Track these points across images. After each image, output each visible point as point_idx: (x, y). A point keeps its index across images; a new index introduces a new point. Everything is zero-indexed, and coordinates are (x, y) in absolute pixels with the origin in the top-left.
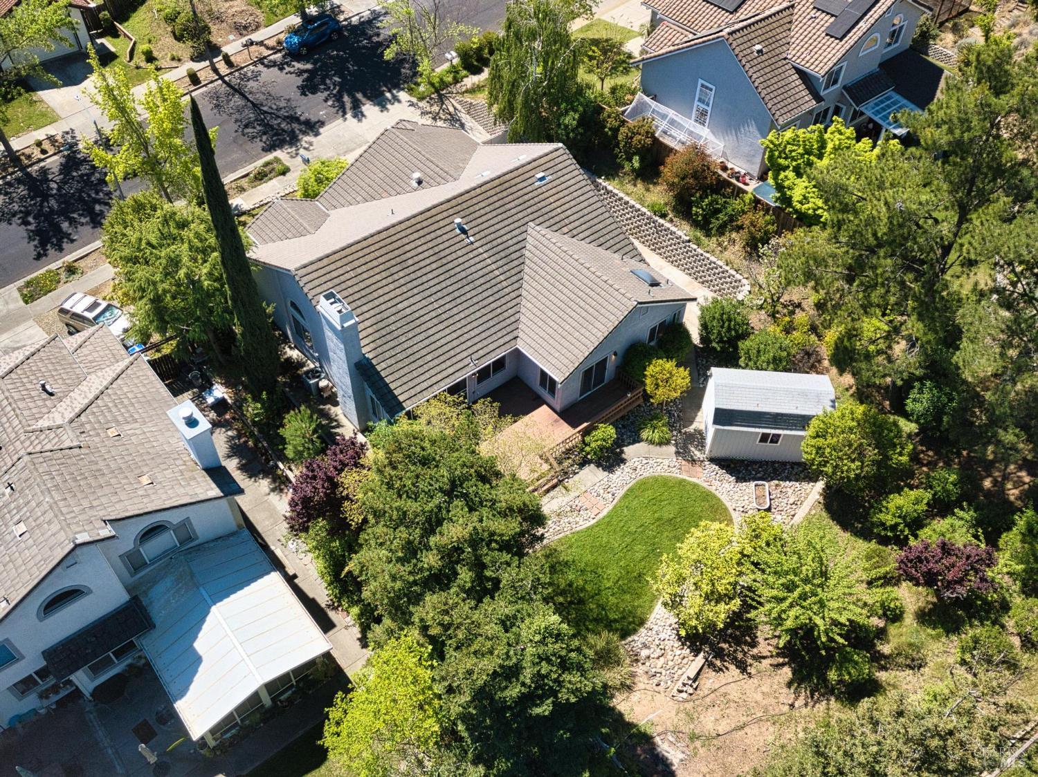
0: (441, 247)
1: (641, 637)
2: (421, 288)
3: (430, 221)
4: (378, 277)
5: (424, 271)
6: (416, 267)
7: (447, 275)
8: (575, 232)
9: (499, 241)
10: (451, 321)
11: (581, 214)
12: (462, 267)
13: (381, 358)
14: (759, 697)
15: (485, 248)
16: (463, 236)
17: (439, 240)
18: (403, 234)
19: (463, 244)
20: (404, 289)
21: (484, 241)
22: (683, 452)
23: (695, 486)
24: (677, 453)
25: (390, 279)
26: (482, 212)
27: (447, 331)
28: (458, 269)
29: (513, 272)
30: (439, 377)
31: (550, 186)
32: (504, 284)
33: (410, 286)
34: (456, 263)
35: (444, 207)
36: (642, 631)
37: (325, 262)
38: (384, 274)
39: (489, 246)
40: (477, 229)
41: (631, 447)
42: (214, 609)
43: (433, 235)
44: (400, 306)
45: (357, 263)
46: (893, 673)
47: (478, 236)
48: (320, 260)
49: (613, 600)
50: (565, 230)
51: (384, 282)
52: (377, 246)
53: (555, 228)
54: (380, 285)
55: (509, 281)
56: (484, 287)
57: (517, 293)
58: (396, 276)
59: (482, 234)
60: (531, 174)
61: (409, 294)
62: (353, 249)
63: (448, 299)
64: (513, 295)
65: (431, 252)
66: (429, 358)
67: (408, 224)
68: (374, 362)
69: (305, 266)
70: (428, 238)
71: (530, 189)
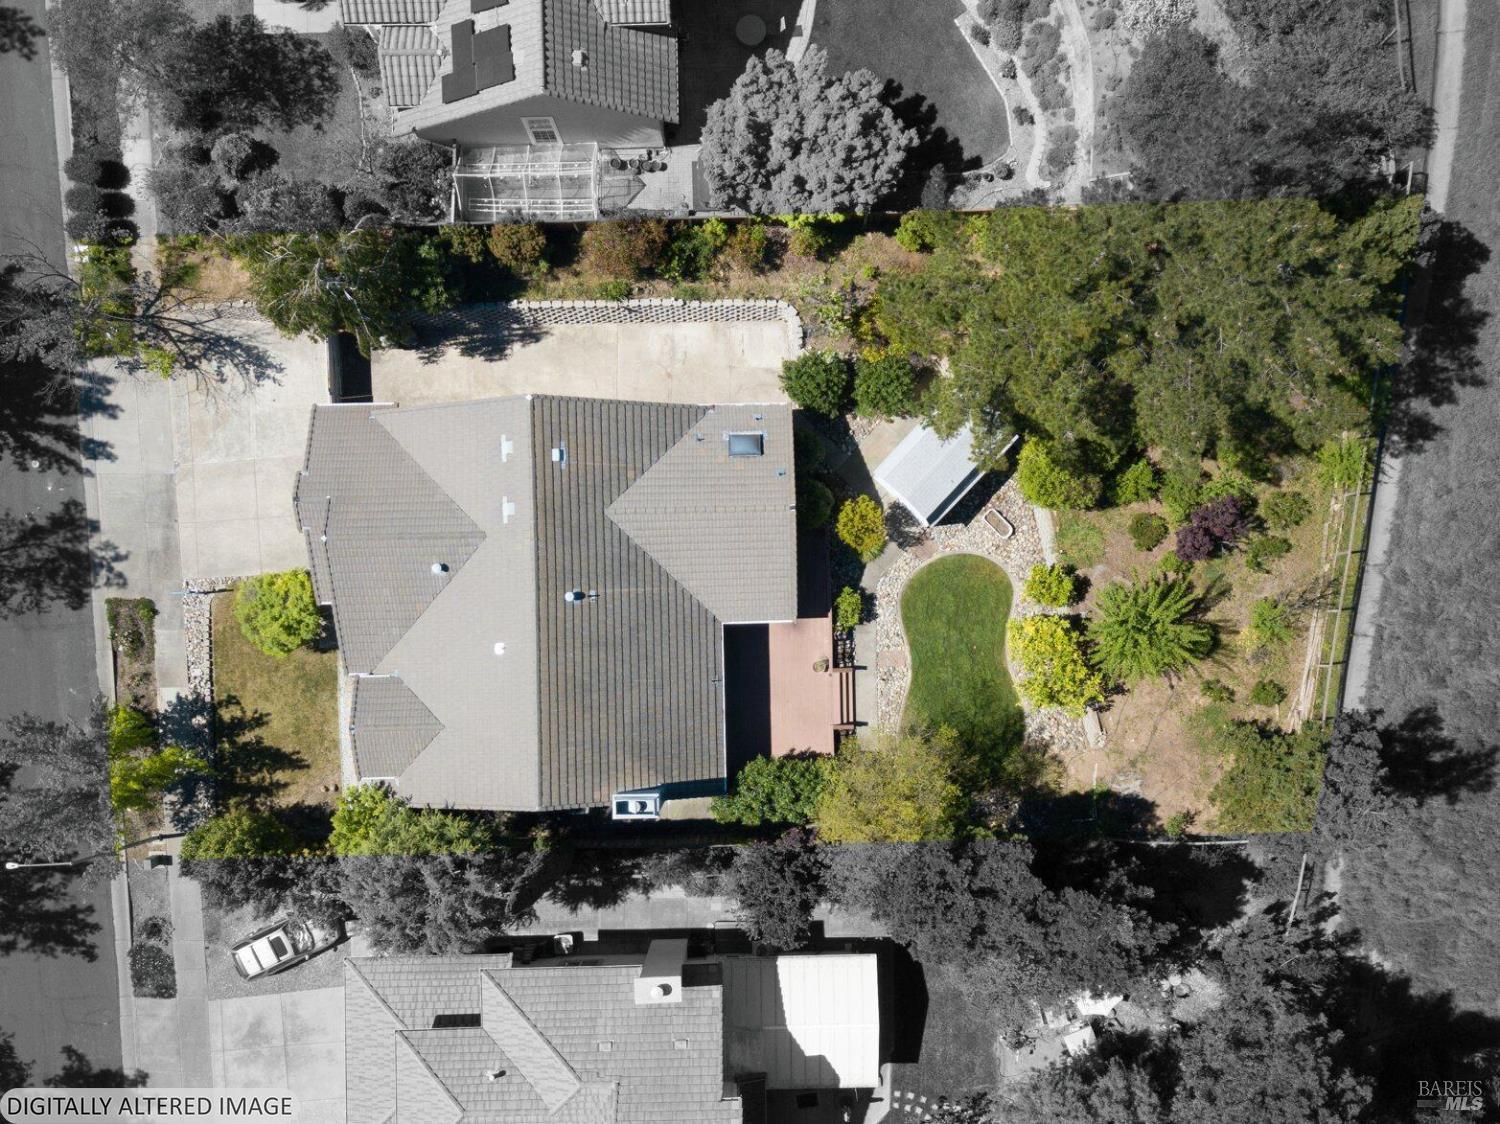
0: (586, 633)
1: (1031, 727)
2: (619, 685)
3: (552, 626)
4: (587, 724)
5: (603, 670)
6: (595, 675)
7: (619, 647)
8: (639, 465)
9: (608, 562)
10: (666, 675)
11: (622, 440)
12: (618, 625)
13: (668, 772)
14: (1148, 699)
15: (609, 584)
16: (585, 600)
17: (578, 630)
18: (553, 667)
19: (594, 605)
20: (612, 704)
21: (601, 579)
22: (905, 541)
23: (942, 560)
24: (901, 545)
25: (595, 712)
26: (568, 557)
27: (674, 686)
28: (618, 632)
29: (648, 571)
30: (712, 724)
31: (573, 452)
32: (656, 590)
33: (611, 696)
34: (610, 629)
35: (543, 599)
36: (1028, 721)
37: (546, 768)
38: (587, 715)
39: (609, 577)
40: (584, 580)
41: (864, 578)
42: (790, 1028)
43: (569, 634)
44: (627, 720)
45: (563, 737)
46: (1216, 609)
47: (593, 584)
48: (541, 773)
49: (988, 720)
50: (631, 474)
51: (595, 720)
52: (554, 704)
53: (623, 486)
54: (596, 727)
55: (656, 583)
56: (649, 616)
57: (671, 584)
58: (595, 704)
59: (592, 576)
60: (548, 465)
61: (619, 702)
62: (545, 731)
63: (643, 664)
64: (672, 589)
65: (587, 649)
66: (690, 723)
67: (544, 653)
68: (668, 781)
69: (541, 794)
70: (569, 641)
71: (565, 479)
